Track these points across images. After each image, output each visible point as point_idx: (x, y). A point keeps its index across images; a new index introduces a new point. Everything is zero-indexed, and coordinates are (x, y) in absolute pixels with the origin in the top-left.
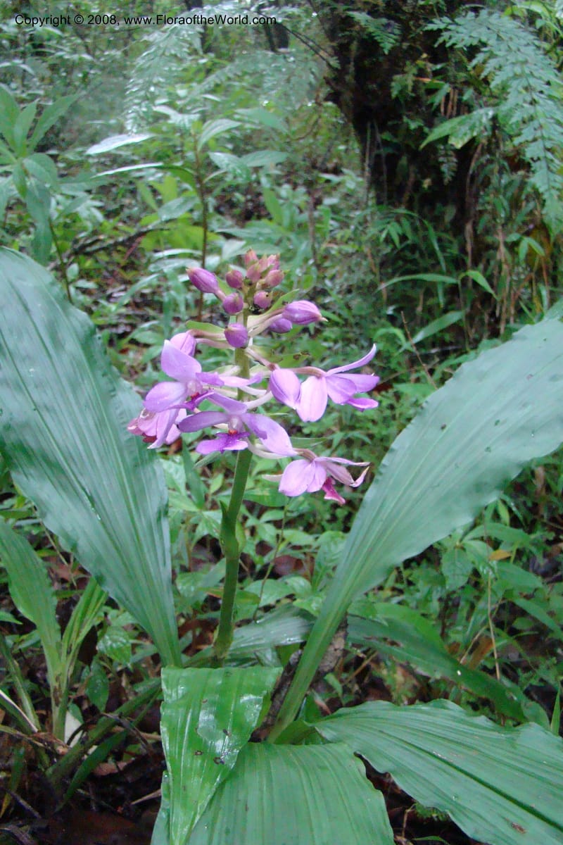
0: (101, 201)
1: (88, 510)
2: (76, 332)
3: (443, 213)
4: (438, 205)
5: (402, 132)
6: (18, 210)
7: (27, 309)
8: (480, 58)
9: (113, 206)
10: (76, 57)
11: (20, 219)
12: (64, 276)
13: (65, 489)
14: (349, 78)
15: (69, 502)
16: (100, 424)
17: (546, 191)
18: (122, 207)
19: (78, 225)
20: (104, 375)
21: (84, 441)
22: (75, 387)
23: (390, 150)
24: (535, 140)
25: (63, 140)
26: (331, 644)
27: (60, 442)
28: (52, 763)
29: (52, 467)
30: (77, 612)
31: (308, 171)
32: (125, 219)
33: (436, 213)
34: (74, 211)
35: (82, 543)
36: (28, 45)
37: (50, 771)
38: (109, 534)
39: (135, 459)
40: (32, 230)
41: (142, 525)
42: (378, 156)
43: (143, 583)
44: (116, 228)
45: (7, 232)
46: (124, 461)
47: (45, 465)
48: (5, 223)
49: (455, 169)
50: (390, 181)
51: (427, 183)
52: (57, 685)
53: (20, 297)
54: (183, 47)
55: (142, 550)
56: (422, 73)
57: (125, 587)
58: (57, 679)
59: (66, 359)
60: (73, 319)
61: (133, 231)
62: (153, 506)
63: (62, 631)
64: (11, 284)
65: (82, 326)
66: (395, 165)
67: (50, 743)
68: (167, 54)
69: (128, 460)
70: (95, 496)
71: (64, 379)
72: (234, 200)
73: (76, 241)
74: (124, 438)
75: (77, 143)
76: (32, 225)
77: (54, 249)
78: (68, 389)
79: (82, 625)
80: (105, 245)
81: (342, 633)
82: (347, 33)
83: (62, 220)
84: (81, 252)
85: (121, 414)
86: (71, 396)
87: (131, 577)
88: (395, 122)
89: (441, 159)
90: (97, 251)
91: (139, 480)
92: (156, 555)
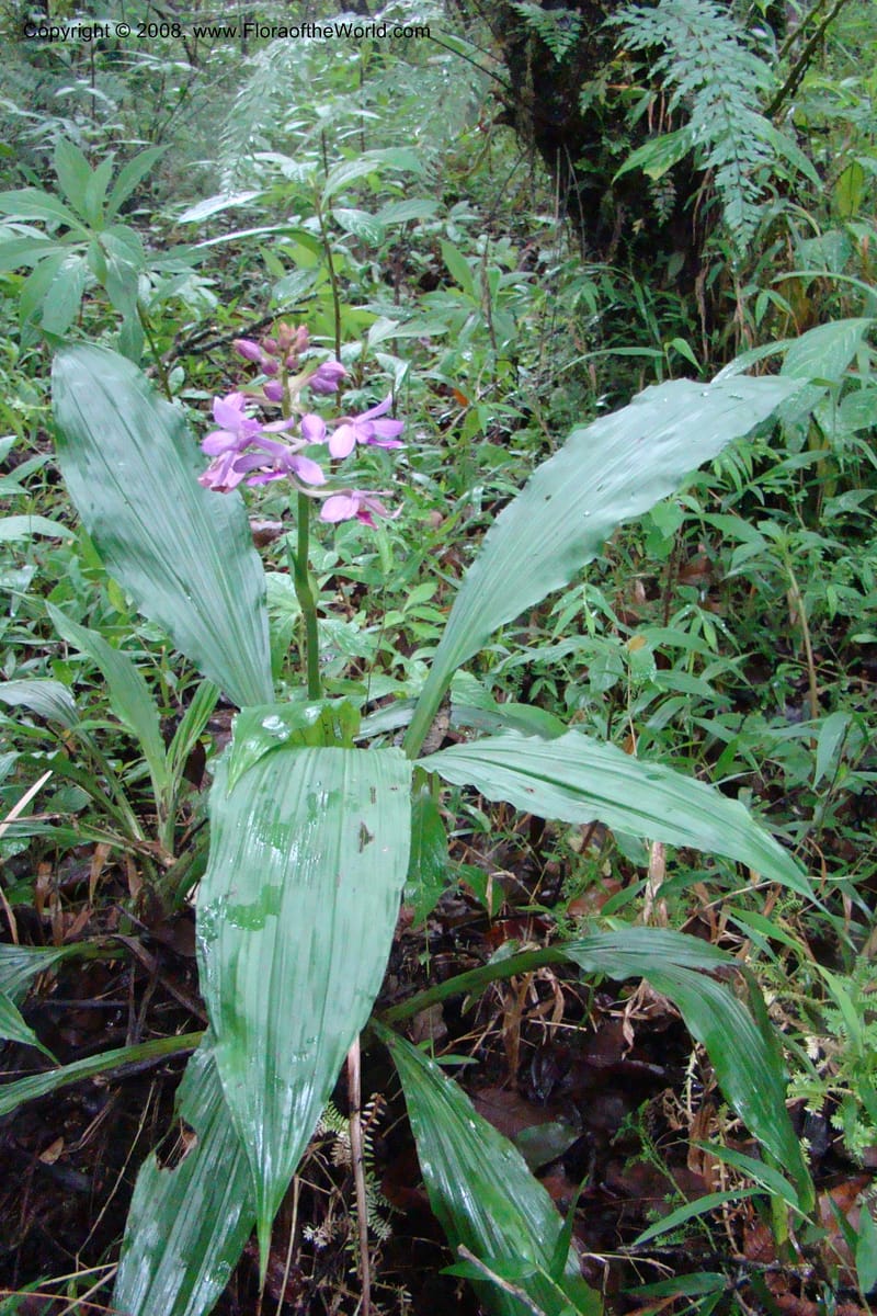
0: (215, 277)
1: (183, 599)
2: (165, 424)
3: (666, 265)
4: (660, 253)
5: (602, 159)
6: (98, 298)
7: (113, 403)
8: (663, 61)
9: (234, 284)
10: (167, 67)
11: (102, 310)
12: (165, 385)
13: (160, 579)
14: (525, 91)
15: (164, 592)
16: (194, 515)
17: (740, 226)
18: (246, 284)
19: (183, 313)
20: (196, 466)
21: (176, 531)
22: (166, 478)
23: (587, 184)
24: (728, 162)
25: (157, 192)
26: (434, 722)
27: (154, 534)
28: (159, 876)
29: (146, 558)
30: (181, 728)
31: (516, 212)
32: (252, 302)
33: (658, 265)
34: (175, 294)
35: (179, 631)
36: (98, 55)
37: (158, 883)
38: (206, 622)
39: (231, 548)
40: (119, 325)
41: (239, 614)
42: (573, 193)
43: (242, 669)
44: (234, 315)
45: (85, 330)
46: (218, 550)
47: (139, 557)
48: (81, 318)
49: (673, 204)
50: (591, 226)
51: (638, 225)
52: (163, 800)
53: (106, 393)
54: (286, 82)
55: (239, 636)
56: (617, 77)
57: (226, 675)
58: (163, 793)
59: (156, 452)
60: (162, 412)
61: (258, 318)
62: (250, 595)
63: (167, 746)
64: (96, 380)
65: (172, 418)
66: (597, 203)
67: (157, 855)
68: (268, 93)
69: (224, 549)
70: (190, 585)
71: (154, 473)
72: (411, 261)
73: (180, 336)
74: (219, 528)
75: (176, 195)
76: (120, 318)
77: (147, 349)
78: (159, 481)
79: (187, 738)
80: (219, 339)
81: (445, 712)
82: (518, 30)
83: (158, 308)
84: (187, 350)
85: (215, 504)
86: (163, 491)
87: (229, 663)
88: (593, 145)
89: (654, 192)
90: (209, 348)
91: (236, 570)
92: (254, 643)
